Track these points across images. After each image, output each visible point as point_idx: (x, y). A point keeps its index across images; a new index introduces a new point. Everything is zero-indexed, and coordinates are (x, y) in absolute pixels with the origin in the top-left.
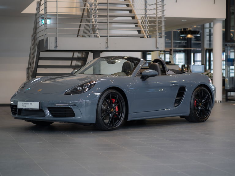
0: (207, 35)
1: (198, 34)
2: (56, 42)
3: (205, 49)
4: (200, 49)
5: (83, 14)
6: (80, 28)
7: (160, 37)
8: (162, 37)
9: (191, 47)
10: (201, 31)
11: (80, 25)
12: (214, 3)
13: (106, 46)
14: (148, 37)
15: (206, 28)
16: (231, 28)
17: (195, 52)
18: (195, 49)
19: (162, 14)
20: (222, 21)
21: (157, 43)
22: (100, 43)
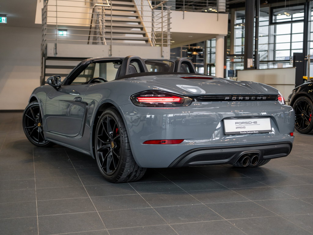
0: (209, 54)
1: (201, 51)
2: (56, 48)
3: (207, 64)
4: (203, 64)
5: (91, 25)
6: (89, 40)
7: (166, 46)
8: (168, 46)
9: (195, 62)
10: (204, 49)
11: (89, 37)
12: (218, 20)
13: (110, 54)
14: (154, 46)
15: (208, 47)
16: (227, 48)
17: (199, 66)
18: (199, 64)
19: (168, 22)
20: (224, 37)
21: (162, 52)
22: (103, 51)
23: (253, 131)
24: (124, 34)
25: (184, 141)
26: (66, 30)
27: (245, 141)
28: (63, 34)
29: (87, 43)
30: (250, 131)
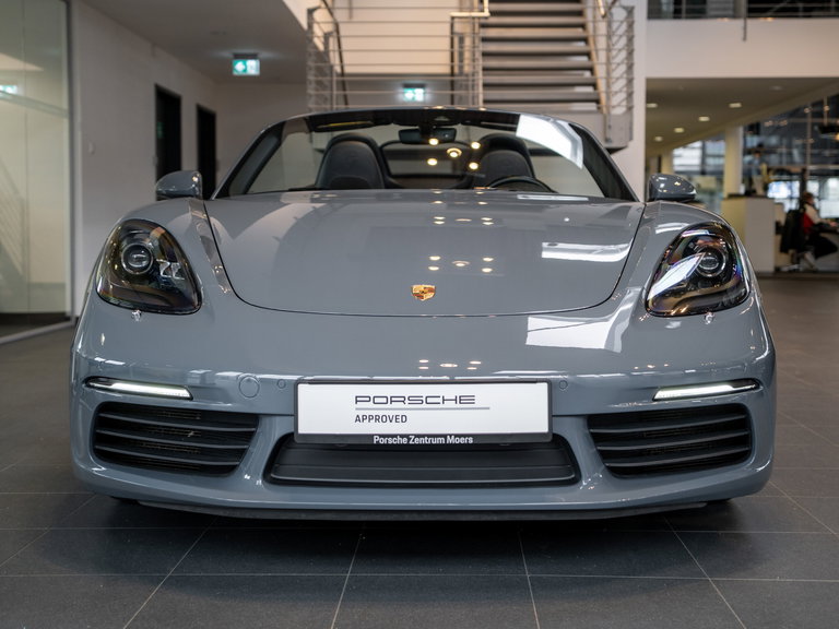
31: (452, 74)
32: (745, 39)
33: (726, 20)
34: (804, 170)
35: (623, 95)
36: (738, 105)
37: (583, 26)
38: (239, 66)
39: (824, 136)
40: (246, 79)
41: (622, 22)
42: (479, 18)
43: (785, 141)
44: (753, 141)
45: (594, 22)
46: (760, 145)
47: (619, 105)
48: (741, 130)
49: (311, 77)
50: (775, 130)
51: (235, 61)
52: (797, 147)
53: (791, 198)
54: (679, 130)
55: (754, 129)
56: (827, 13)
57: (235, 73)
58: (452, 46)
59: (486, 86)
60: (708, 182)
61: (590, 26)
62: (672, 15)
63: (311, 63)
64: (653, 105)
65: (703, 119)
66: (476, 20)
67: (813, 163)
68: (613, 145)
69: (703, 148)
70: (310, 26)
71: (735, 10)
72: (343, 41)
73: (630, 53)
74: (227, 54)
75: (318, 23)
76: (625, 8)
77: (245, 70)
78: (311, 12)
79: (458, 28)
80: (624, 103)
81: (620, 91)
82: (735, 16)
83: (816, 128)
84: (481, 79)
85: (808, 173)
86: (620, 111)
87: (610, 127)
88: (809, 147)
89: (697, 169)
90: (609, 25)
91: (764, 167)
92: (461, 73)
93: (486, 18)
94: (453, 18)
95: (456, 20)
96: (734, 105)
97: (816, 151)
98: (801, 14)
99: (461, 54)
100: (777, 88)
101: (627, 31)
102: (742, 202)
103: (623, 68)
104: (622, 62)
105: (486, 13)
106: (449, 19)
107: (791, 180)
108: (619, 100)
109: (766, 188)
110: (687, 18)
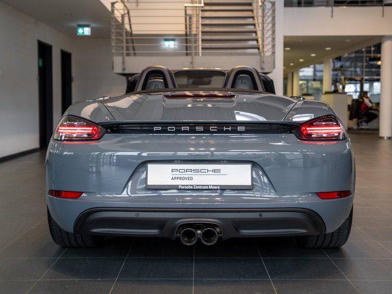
2: (124, 63)
5: (186, 32)
12: (383, 16)
13: (191, 67)
21: (261, 62)
22: (183, 64)
23: (208, 186)
24: (247, 42)
25: (83, 195)
26: (173, 40)
27: (179, 202)
28: (170, 45)
29: (185, 54)
30: (202, 185)
31: (186, 35)
32: (332, 16)
33: (323, 7)
34: (362, 79)
35: (270, 46)
36: (329, 49)
37: (252, 11)
38: (80, 31)
39: (372, 63)
40: (84, 37)
41: (270, 9)
42: (199, 7)
43: (353, 64)
44: (338, 65)
45: (257, 9)
46: (341, 67)
47: (268, 51)
48: (331, 60)
49: (113, 37)
50: (349, 59)
51: (78, 28)
52: (359, 67)
53: (356, 92)
54: (301, 60)
55: (339, 59)
56: (372, 4)
57: (78, 34)
58: (186, 22)
59: (203, 40)
60: (316, 85)
61: (255, 11)
62: (297, 5)
63: (113, 30)
64: (288, 49)
65: (313, 55)
66: (198, 8)
67: (366, 75)
68: (265, 71)
69: (315, 68)
70: (113, 11)
71: (327, 2)
72: (131, 18)
73: (274, 25)
74: (74, 25)
75: (118, 10)
76: (271, 2)
77: (83, 33)
78: (113, 4)
79: (189, 12)
80: (271, 50)
81: (269, 44)
82: (327, 5)
83: (368, 59)
84: (200, 37)
85: (364, 80)
86: (268, 54)
87: (263, 62)
88: (364, 67)
89: (312, 78)
90: (263, 11)
91: (343, 78)
92: (191, 35)
93: (202, 7)
94: (186, 7)
95: (187, 8)
96: (327, 49)
97: (367, 70)
98: (360, 4)
99: (190, 25)
100: (348, 40)
101: (272, 14)
102: (332, 96)
103: (270, 32)
104: (270, 30)
105: (202, 5)
106: (184, 8)
107: (356, 84)
108: (268, 49)
109: (344, 88)
110: (304, 6)
